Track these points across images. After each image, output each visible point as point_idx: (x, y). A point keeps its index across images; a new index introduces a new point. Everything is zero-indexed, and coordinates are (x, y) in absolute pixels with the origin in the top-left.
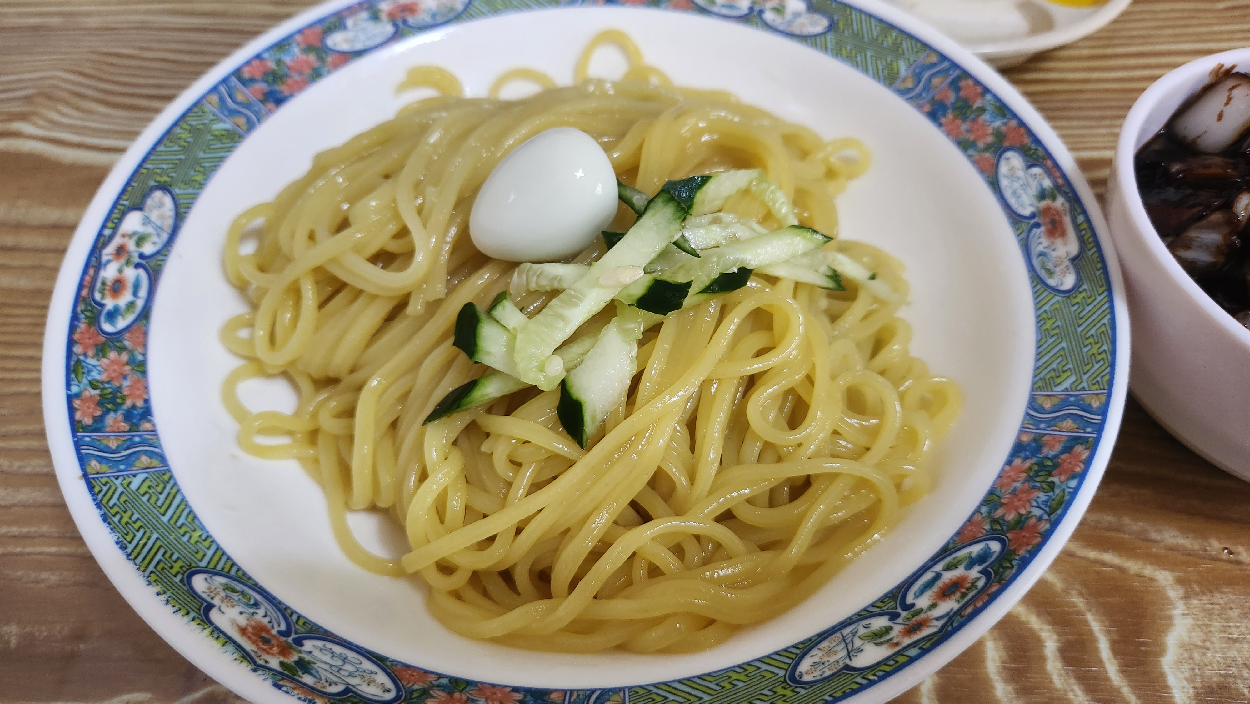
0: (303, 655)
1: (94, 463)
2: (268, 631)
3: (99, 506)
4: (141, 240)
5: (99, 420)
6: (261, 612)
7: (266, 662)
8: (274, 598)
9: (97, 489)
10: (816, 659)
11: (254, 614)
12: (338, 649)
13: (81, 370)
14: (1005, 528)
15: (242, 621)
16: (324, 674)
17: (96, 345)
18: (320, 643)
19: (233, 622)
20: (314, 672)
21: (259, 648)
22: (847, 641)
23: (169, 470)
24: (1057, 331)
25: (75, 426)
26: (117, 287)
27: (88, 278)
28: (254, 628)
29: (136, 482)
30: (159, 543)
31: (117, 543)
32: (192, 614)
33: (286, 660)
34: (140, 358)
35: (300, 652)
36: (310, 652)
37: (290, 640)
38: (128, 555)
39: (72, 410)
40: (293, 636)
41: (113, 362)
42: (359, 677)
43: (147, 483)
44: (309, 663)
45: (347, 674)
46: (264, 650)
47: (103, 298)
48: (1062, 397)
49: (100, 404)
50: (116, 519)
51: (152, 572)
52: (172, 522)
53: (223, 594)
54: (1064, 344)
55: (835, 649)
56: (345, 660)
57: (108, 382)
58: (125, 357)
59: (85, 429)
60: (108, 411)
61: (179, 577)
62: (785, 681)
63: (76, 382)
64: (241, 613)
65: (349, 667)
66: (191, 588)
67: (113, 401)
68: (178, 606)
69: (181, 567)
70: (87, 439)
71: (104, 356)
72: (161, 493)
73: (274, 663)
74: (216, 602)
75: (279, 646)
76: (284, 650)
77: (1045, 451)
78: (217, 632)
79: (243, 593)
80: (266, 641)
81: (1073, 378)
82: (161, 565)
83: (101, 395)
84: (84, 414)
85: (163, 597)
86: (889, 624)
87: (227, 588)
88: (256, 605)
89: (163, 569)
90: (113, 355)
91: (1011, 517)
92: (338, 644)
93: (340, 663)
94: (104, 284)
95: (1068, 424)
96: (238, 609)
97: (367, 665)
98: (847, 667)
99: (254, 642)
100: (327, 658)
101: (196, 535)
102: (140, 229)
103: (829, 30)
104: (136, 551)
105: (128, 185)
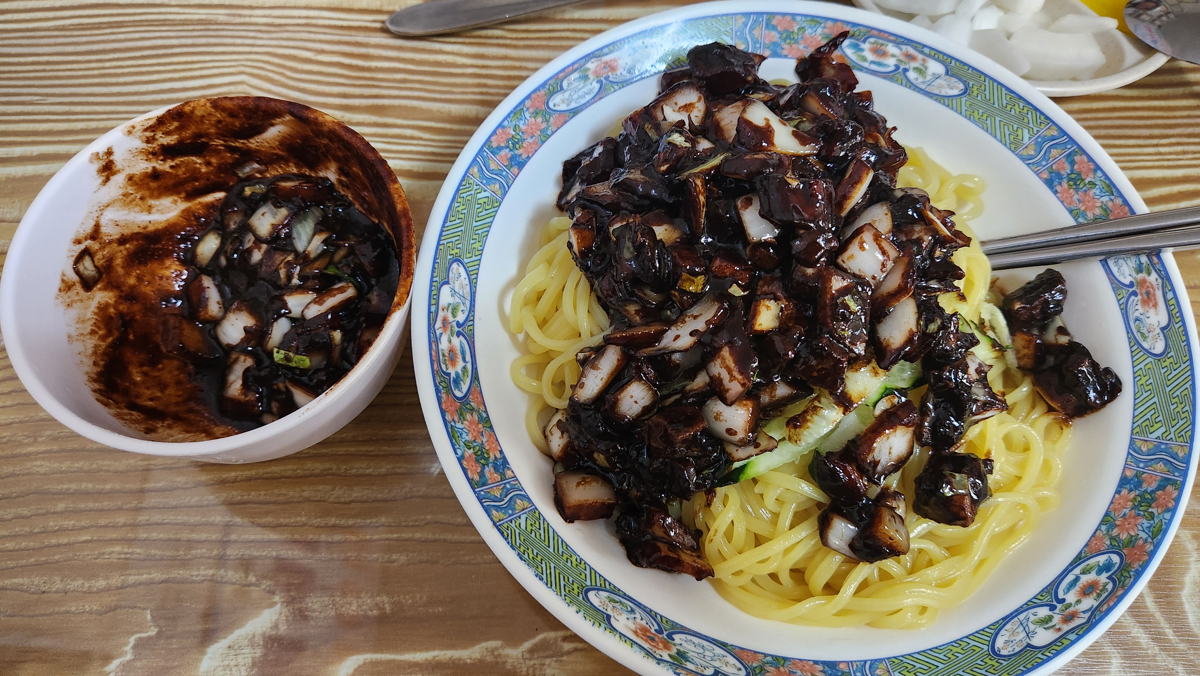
0: (678, 647)
1: (494, 512)
2: (649, 631)
3: (512, 547)
4: (454, 310)
5: (482, 475)
6: (638, 616)
7: (661, 656)
8: (640, 603)
9: (505, 534)
11: (635, 618)
12: (696, 640)
13: (456, 435)
14: (1121, 545)
15: (631, 625)
16: (698, 661)
17: (457, 411)
18: (683, 636)
19: (627, 627)
20: (690, 660)
21: (651, 645)
22: (1024, 625)
23: (536, 508)
24: (1150, 387)
25: (472, 484)
26: (452, 356)
27: (433, 353)
28: (640, 630)
29: (523, 523)
30: (557, 571)
31: (536, 576)
33: (671, 653)
34: (484, 415)
35: (675, 645)
36: (681, 644)
37: (665, 636)
38: (547, 585)
39: (465, 471)
40: (665, 632)
41: (471, 423)
42: (718, 661)
43: (529, 522)
44: (684, 653)
45: (709, 659)
46: (655, 646)
47: (447, 368)
48: (1155, 443)
49: (477, 461)
50: (526, 556)
51: (565, 596)
52: (556, 552)
53: (610, 606)
54: (1155, 399)
55: (1017, 631)
56: (703, 647)
57: (475, 441)
58: (476, 417)
59: (478, 485)
60: (483, 466)
61: (581, 596)
62: (990, 655)
63: (458, 446)
64: (627, 619)
65: (708, 653)
66: (591, 604)
67: (483, 456)
68: (592, 620)
69: (578, 588)
70: (482, 493)
71: (464, 420)
72: (540, 528)
73: (666, 656)
74: (610, 612)
75: (662, 643)
76: (666, 645)
77: (1145, 486)
78: (623, 637)
79: (620, 602)
80: (652, 639)
81: (1163, 429)
82: (567, 589)
83: (475, 454)
84: (472, 472)
85: (581, 614)
86: (1050, 613)
87: (610, 600)
88: (633, 611)
89: (569, 591)
90: (468, 417)
91: (1124, 536)
92: (693, 635)
93: (701, 651)
94: (444, 355)
95: (1160, 466)
96: (624, 616)
97: (718, 651)
98: (1029, 645)
99: (646, 641)
100: (692, 648)
101: (574, 559)
102: (451, 300)
103: (964, 92)
104: (549, 580)
105: (435, 262)
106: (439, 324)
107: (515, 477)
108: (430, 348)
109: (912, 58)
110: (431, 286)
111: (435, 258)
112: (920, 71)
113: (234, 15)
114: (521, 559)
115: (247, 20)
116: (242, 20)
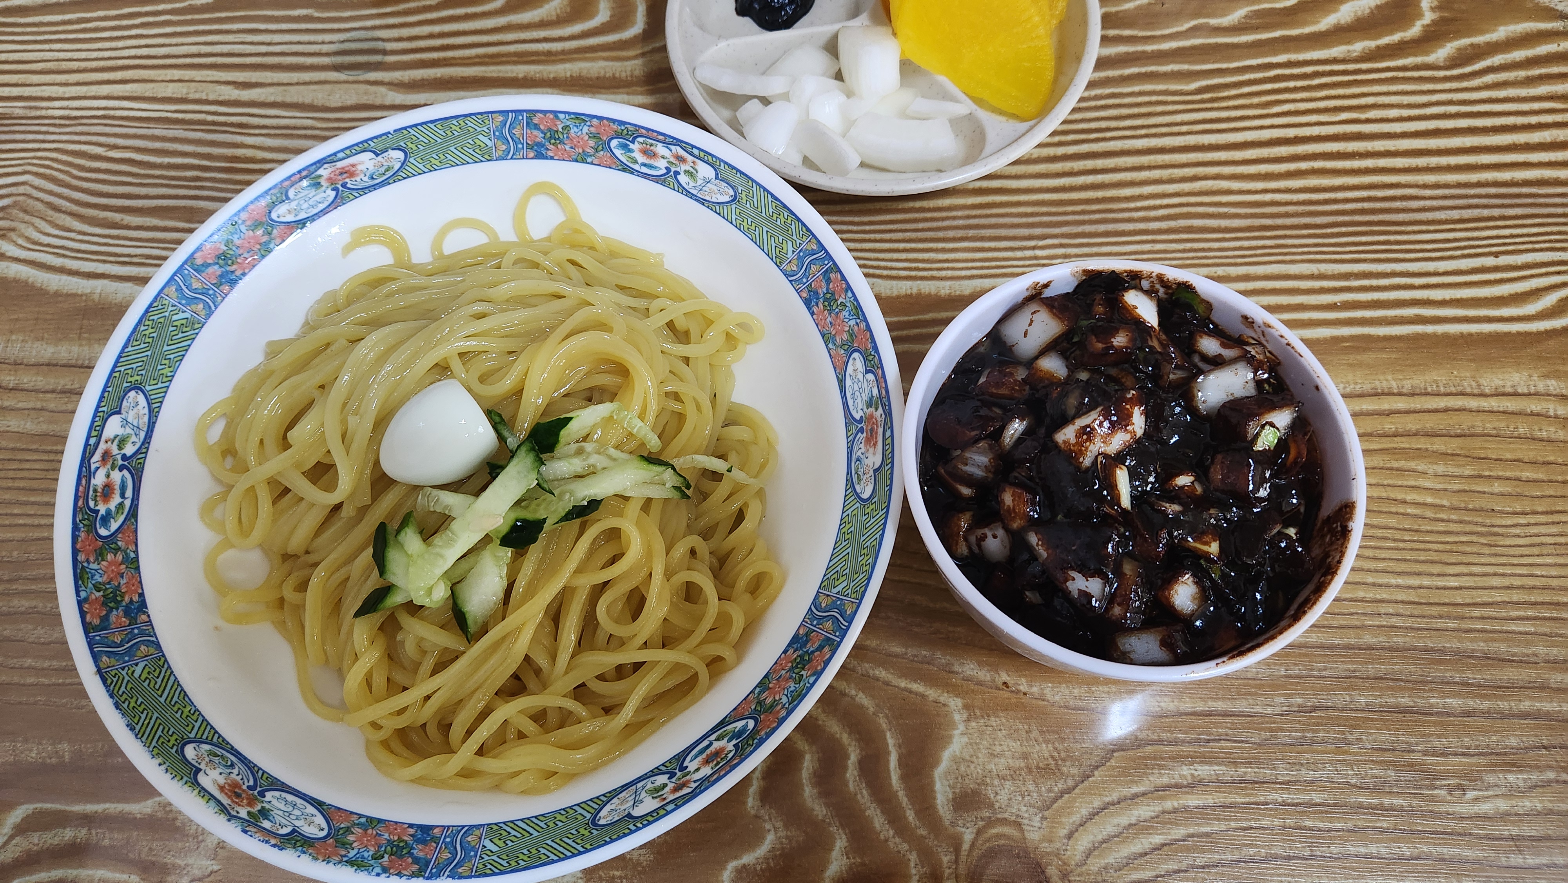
0: (265, 805)
1: (104, 658)
2: (240, 787)
3: (111, 696)
4: (122, 442)
5: (105, 619)
6: (236, 771)
7: (238, 812)
8: (246, 758)
9: (109, 682)
10: (613, 807)
11: (230, 773)
12: (290, 798)
13: (86, 576)
14: (762, 710)
15: (221, 780)
16: (278, 819)
17: (95, 550)
18: (277, 794)
19: (215, 782)
20: (271, 818)
21: (233, 801)
22: (637, 794)
23: (164, 656)
24: (848, 537)
25: (87, 628)
26: (107, 491)
27: (81, 489)
28: (229, 785)
29: (138, 670)
30: (159, 721)
31: (128, 726)
32: (185, 779)
33: (252, 810)
34: (132, 555)
35: (262, 802)
36: (270, 802)
37: (256, 793)
38: (136, 735)
39: (83, 614)
40: (259, 789)
41: (110, 563)
42: (303, 820)
43: (147, 670)
44: (269, 810)
45: (294, 817)
46: (236, 803)
47: (96, 505)
48: (834, 599)
49: (104, 604)
50: (125, 706)
51: (155, 747)
52: (168, 702)
53: (207, 759)
54: (850, 550)
55: (627, 799)
56: (294, 806)
57: (109, 583)
58: (120, 557)
59: (96, 629)
60: (111, 609)
61: (175, 748)
62: (588, 824)
63: (83, 588)
64: (221, 774)
65: (297, 812)
66: (184, 756)
67: (114, 600)
68: (175, 773)
69: (176, 740)
70: (98, 638)
71: (103, 560)
72: (158, 677)
73: (243, 813)
74: (203, 766)
75: (247, 799)
76: (251, 802)
77: (809, 645)
78: (204, 792)
79: (222, 756)
80: (238, 796)
81: (845, 584)
82: (161, 740)
83: (104, 596)
84: (92, 617)
85: (163, 767)
86: (667, 781)
87: (211, 753)
88: (232, 766)
89: (163, 743)
90: (110, 557)
91: (769, 701)
92: (291, 793)
93: (290, 809)
94: (95, 491)
95: (828, 624)
96: (218, 770)
97: (310, 809)
98: (629, 815)
99: (229, 797)
100: (281, 806)
101: (186, 710)
102: (120, 432)
103: (734, 199)
104: (142, 731)
105: (104, 391)
106: (97, 457)
107: (150, 621)
108: (78, 483)
109: (682, 160)
110: (95, 416)
111: (106, 386)
112: (691, 174)
113: (31, 108)
114: (117, 708)
115: (44, 113)
116: (38, 113)
